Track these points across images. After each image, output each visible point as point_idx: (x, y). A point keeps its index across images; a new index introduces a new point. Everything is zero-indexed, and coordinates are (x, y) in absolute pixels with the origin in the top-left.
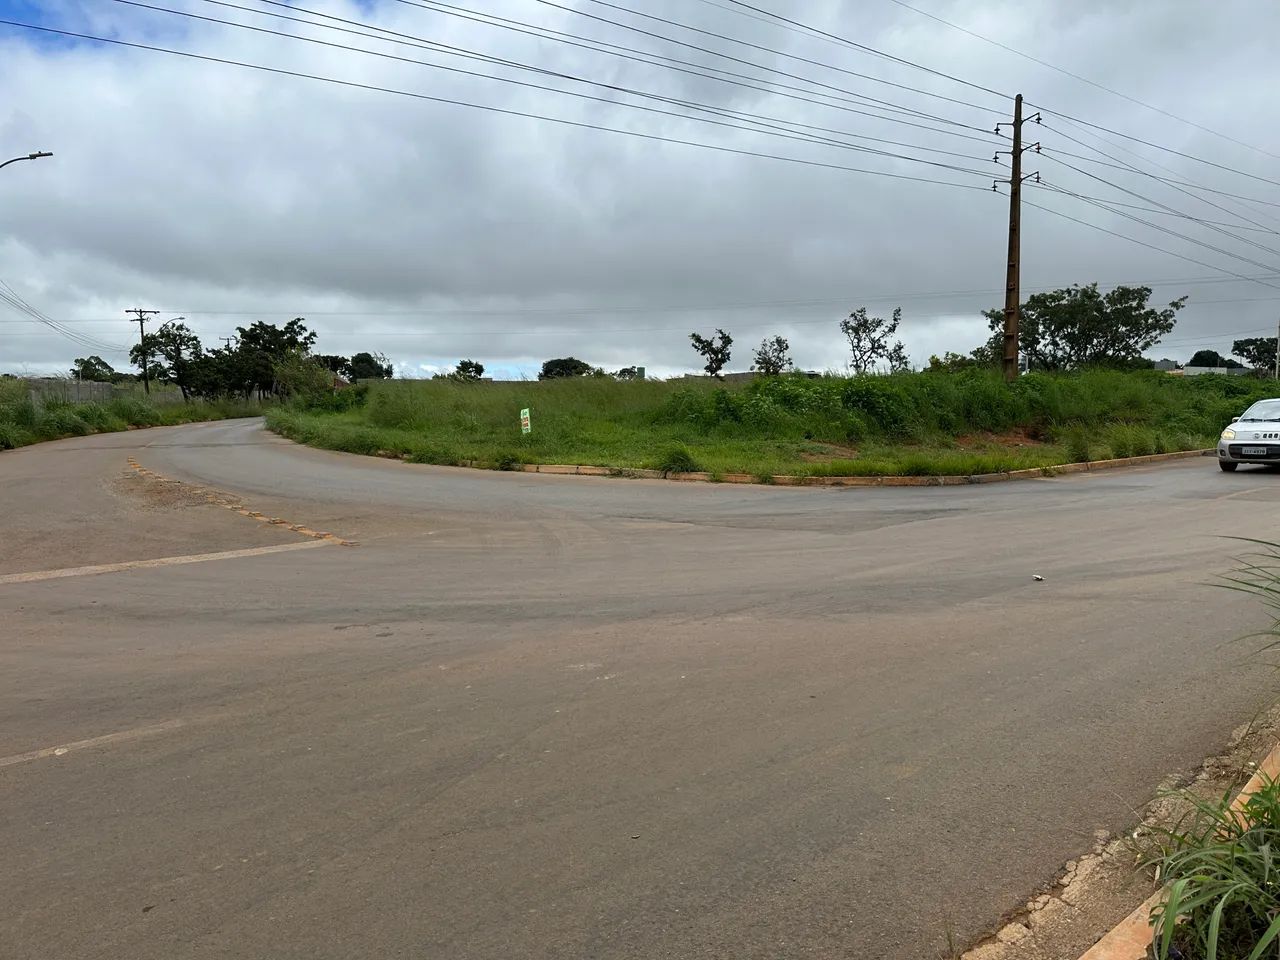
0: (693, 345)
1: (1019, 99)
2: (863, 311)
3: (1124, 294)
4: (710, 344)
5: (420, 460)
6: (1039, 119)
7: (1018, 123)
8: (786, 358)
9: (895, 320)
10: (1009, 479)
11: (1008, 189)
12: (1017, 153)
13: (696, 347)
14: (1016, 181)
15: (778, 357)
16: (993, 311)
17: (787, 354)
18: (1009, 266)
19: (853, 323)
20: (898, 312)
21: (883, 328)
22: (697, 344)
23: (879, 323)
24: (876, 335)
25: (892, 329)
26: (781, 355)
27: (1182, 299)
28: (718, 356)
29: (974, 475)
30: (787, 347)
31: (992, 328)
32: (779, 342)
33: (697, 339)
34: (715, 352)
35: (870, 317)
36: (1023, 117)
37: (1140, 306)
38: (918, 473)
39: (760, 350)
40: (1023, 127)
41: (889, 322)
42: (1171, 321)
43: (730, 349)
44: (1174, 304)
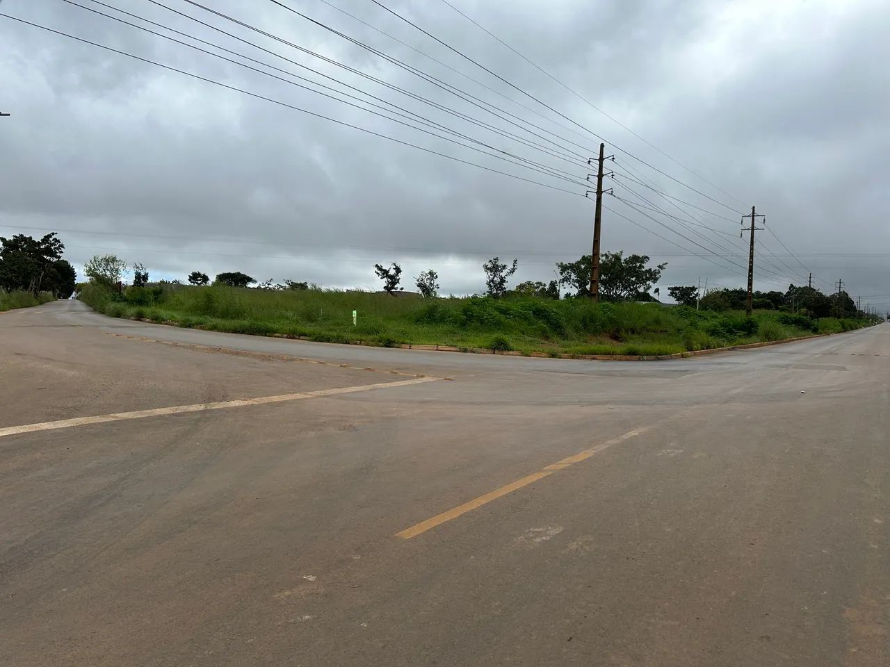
0: (376, 272)
1: (602, 146)
2: (496, 259)
3: (635, 259)
4: (388, 272)
5: (316, 340)
6: (613, 159)
7: (601, 159)
8: (435, 284)
9: (514, 266)
10: (672, 358)
11: (595, 196)
12: (600, 176)
13: (378, 273)
14: (599, 192)
15: (431, 284)
16: (562, 263)
17: (436, 282)
18: (594, 241)
19: (490, 265)
20: (515, 261)
21: (506, 270)
22: (379, 272)
23: (504, 267)
24: (503, 274)
25: (512, 271)
26: (432, 282)
27: (664, 264)
28: (393, 280)
29: (658, 356)
30: (437, 277)
31: (562, 274)
32: (431, 273)
33: (380, 269)
34: (392, 277)
35: (499, 263)
36: (604, 156)
37: (641, 267)
38: (633, 355)
39: (418, 277)
40: (604, 162)
41: (510, 267)
42: (658, 276)
43: (400, 276)
44: (660, 267)
